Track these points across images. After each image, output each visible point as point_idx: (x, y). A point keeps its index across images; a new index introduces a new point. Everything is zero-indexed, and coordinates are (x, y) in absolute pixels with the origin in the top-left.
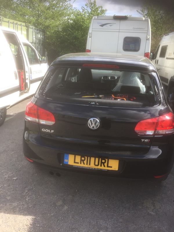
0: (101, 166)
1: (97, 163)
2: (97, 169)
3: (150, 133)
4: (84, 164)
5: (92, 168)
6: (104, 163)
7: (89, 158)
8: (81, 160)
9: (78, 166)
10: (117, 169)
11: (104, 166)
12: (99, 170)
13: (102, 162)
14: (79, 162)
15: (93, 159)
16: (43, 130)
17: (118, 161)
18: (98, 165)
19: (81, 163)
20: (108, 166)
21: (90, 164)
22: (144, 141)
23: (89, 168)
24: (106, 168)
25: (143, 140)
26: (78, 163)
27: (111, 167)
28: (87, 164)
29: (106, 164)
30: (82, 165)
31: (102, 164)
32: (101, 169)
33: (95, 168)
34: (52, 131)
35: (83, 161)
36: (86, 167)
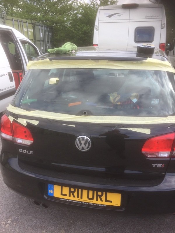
0: (97, 200)
1: (91, 197)
2: (92, 203)
3: (165, 154)
4: (74, 196)
5: (85, 202)
6: (100, 196)
7: (80, 190)
8: (70, 191)
9: (66, 199)
10: (119, 205)
11: (101, 200)
12: (95, 206)
13: (97, 195)
14: (68, 194)
15: (85, 192)
16: (20, 150)
17: (121, 194)
18: (93, 199)
19: (70, 196)
20: (106, 201)
21: (81, 197)
22: (156, 166)
23: (81, 202)
24: (104, 203)
25: (154, 165)
26: (66, 195)
27: (111, 202)
28: (78, 197)
29: (103, 198)
30: (71, 198)
31: (98, 197)
32: (97, 204)
33: (89, 203)
34: (31, 152)
35: (73, 192)
36: (76, 201)
